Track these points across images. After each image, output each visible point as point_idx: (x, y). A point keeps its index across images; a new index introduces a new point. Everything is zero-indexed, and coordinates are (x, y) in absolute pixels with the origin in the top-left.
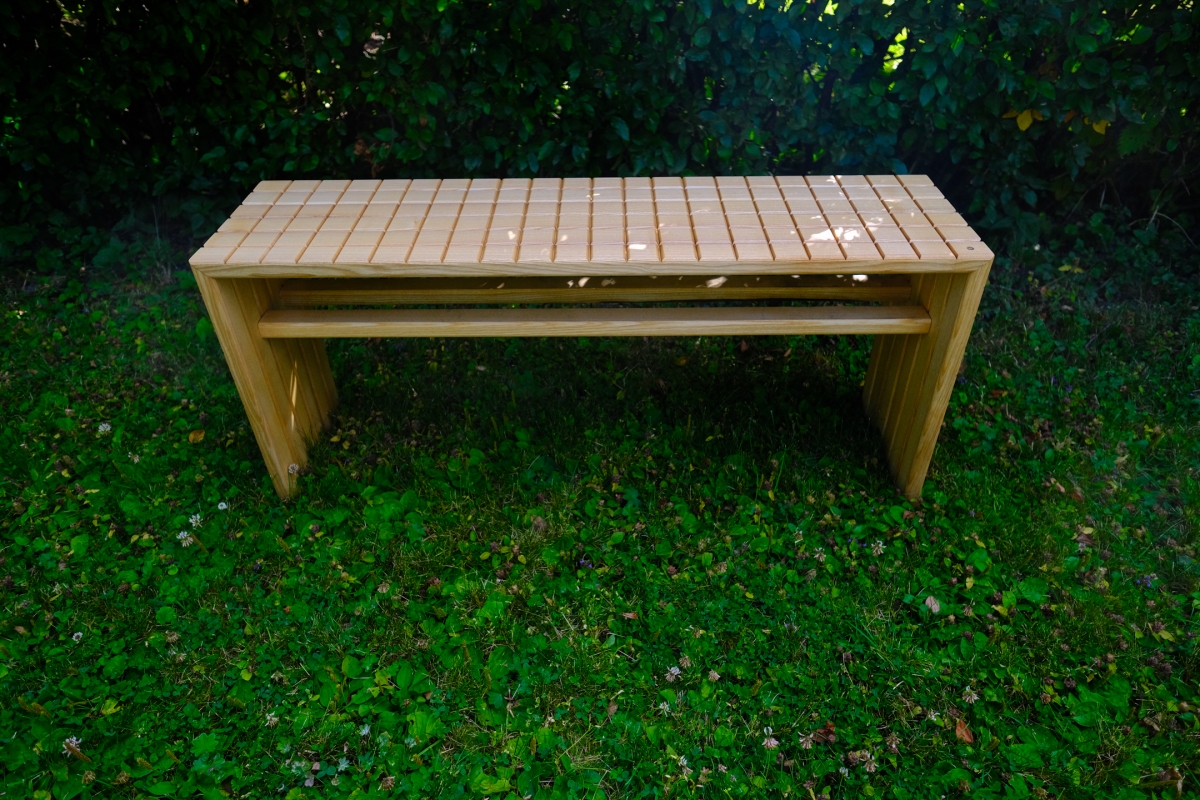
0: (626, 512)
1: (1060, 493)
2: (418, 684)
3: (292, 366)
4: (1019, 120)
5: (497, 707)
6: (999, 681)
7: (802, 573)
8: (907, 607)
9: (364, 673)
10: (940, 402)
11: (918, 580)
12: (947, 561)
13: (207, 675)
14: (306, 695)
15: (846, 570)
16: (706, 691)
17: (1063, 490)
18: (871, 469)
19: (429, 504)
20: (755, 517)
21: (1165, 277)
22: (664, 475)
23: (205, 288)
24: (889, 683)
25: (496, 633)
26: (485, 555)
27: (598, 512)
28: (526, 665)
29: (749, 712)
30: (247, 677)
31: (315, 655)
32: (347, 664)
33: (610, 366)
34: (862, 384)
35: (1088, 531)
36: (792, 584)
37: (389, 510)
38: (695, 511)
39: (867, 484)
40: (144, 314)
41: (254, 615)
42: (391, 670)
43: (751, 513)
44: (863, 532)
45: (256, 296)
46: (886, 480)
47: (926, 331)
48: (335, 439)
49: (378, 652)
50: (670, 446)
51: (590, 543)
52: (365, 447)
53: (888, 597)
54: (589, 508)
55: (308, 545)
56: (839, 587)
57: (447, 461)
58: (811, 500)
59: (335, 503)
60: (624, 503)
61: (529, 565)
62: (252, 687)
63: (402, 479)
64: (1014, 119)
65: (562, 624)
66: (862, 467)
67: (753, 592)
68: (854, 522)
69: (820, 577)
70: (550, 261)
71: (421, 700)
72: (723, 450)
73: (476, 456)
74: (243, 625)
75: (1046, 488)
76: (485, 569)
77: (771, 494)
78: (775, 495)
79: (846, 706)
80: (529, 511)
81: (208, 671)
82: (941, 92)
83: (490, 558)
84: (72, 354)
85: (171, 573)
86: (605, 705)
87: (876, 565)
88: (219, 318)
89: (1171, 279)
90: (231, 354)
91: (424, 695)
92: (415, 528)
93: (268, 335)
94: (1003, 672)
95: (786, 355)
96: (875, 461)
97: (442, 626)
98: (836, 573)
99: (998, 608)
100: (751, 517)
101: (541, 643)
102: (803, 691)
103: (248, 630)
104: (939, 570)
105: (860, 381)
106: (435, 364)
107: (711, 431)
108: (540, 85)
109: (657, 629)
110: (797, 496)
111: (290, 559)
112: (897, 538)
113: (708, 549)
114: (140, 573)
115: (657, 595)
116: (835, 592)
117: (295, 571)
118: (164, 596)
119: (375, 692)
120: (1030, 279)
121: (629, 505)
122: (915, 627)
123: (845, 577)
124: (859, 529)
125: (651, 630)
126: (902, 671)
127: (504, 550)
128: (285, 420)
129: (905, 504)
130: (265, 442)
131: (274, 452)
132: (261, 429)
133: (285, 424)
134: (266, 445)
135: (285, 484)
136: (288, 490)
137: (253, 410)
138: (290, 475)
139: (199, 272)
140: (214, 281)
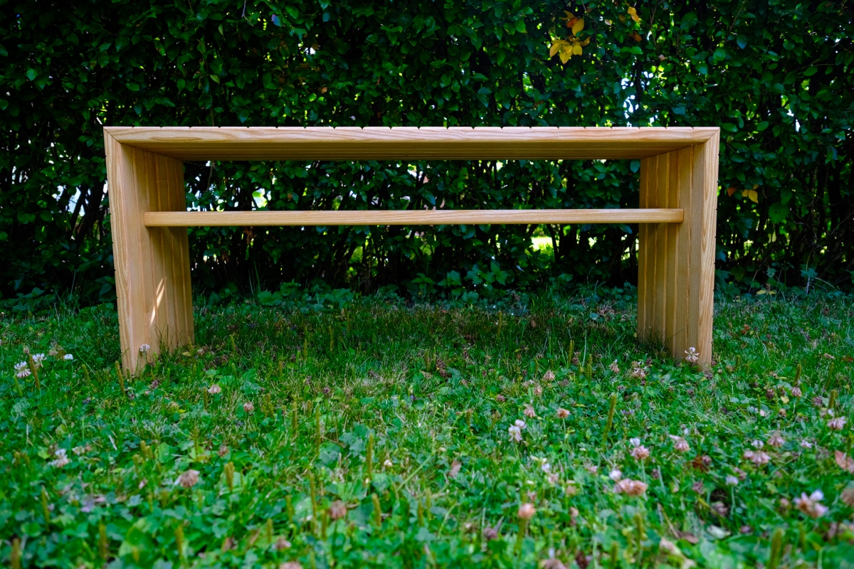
0: (451, 381)
3: (163, 276)
10: (708, 265)
15: (666, 394)
17: (833, 357)
18: (662, 356)
19: (266, 379)
21: (837, 294)
23: (110, 150)
27: (424, 380)
45: (147, 194)
47: (680, 219)
48: (187, 354)
51: (419, 393)
52: (213, 353)
54: (416, 379)
60: (448, 377)
67: (583, 404)
68: (660, 376)
83: (323, 401)
86: (447, 465)
92: (251, 386)
93: (151, 222)
98: (657, 397)
105: (632, 334)
111: (122, 399)
113: (532, 386)
115: (489, 408)
121: (454, 377)
125: (487, 425)
130: (126, 311)
131: (131, 323)
132: (125, 296)
133: (147, 312)
134: (126, 314)
135: (132, 362)
136: (134, 370)
137: (122, 273)
138: (141, 353)
139: (109, 136)
140: (119, 145)
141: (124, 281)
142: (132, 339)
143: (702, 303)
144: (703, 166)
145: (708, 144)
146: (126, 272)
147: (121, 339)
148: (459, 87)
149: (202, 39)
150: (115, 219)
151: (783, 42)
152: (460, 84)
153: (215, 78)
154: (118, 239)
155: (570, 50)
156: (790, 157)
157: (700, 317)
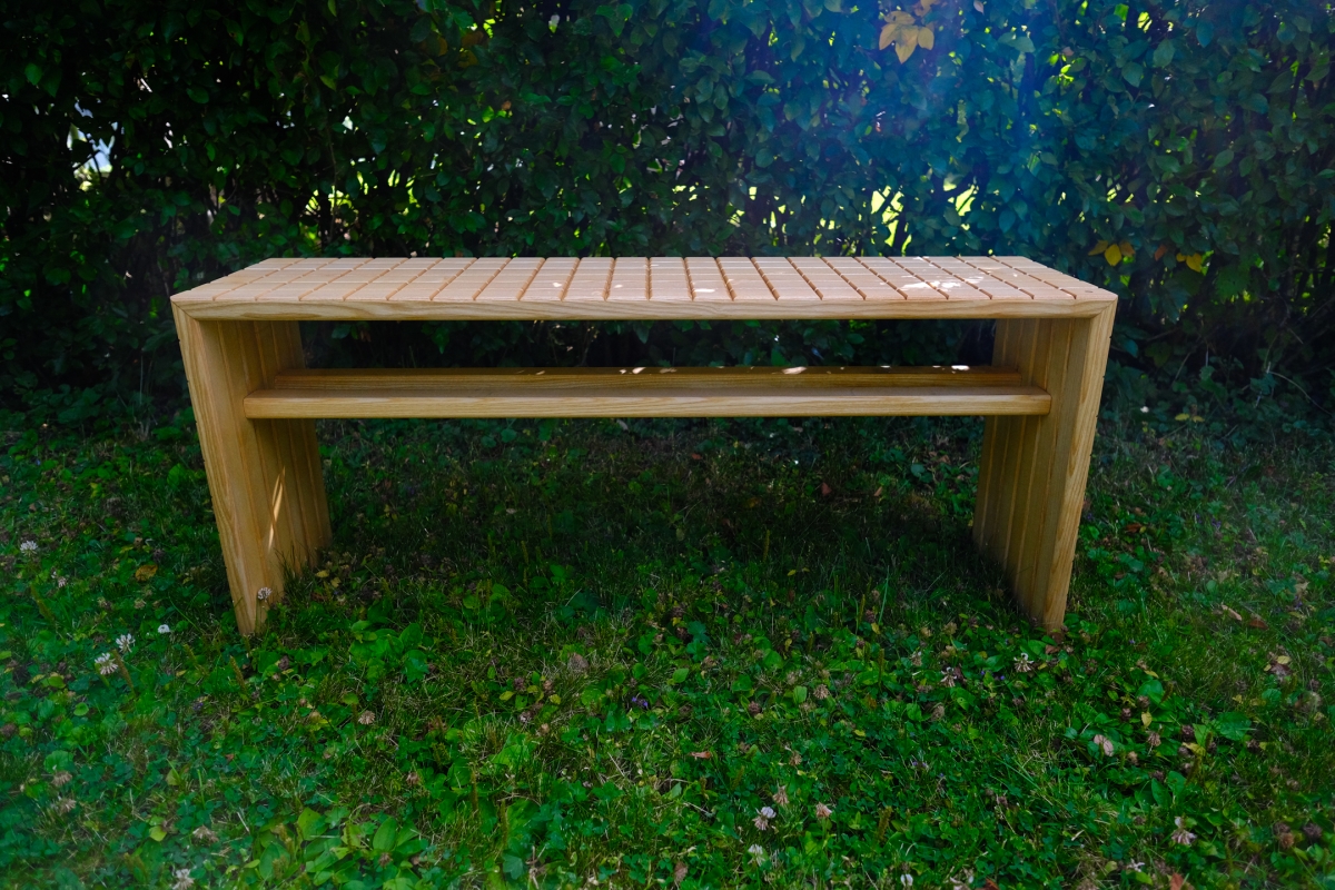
0: (691, 648)
1: (1237, 621)
2: (404, 845)
3: (279, 472)
4: (1107, 256)
5: (515, 877)
6: (1215, 829)
7: (926, 708)
8: (1071, 744)
9: (328, 830)
10: (1075, 494)
11: (1079, 716)
12: (1113, 695)
13: (101, 834)
14: (240, 857)
15: (984, 704)
16: (811, 847)
17: (1239, 617)
18: (995, 600)
19: (436, 640)
20: (858, 650)
21: (1297, 425)
22: (739, 609)
23: (185, 332)
24: (1065, 833)
25: (517, 779)
26: (507, 696)
27: (654, 647)
28: (558, 816)
29: (873, 868)
30: (158, 836)
31: (261, 808)
32: (306, 820)
33: (667, 507)
34: (971, 524)
35: (1284, 660)
36: (914, 722)
37: (382, 647)
38: (779, 648)
39: (994, 617)
40: (107, 463)
41: (182, 759)
42: (365, 828)
43: (851, 646)
44: (998, 664)
45: (245, 367)
46: (1018, 613)
47: (1045, 411)
48: (322, 574)
49: (352, 802)
50: (744, 579)
51: (645, 679)
52: (359, 580)
53: (1043, 733)
54: (643, 644)
55: (270, 684)
56: (976, 726)
57: (463, 596)
58: (926, 632)
59: (313, 641)
60: (688, 639)
61: (564, 706)
62: (163, 851)
63: (403, 613)
64: (1102, 255)
65: (609, 769)
66: (986, 599)
67: (865, 729)
68: (984, 654)
69: (950, 714)
70: (602, 299)
71: (405, 864)
72: (809, 584)
73: (499, 592)
74: (164, 770)
75: (1219, 617)
76: (504, 711)
77: (875, 627)
78: (881, 628)
79: (1011, 858)
80: (566, 647)
81: (103, 830)
82: (1021, 216)
83: (513, 698)
84: (9, 498)
85: (78, 713)
86: (669, 868)
87: (1021, 698)
88: (196, 373)
89: (1303, 427)
90: (205, 423)
91: (410, 859)
92: (415, 665)
93: (255, 414)
94: (1217, 818)
95: (877, 494)
96: (1000, 592)
97: (442, 778)
98: (971, 708)
99: (1192, 746)
100: (852, 650)
101: (579, 793)
102: (946, 843)
103: (171, 779)
104: (1103, 703)
105: (967, 521)
106: (455, 506)
107: (794, 565)
108: (590, 213)
109: (738, 772)
110: (908, 628)
111: (244, 697)
112: (1042, 671)
113: (799, 682)
114: (34, 716)
115: (735, 734)
116: (972, 733)
117: (248, 713)
118: (63, 739)
119: (341, 853)
120: (1145, 430)
121: (695, 640)
122: (1087, 769)
123: (982, 712)
124: (992, 660)
125: (730, 775)
126: (1080, 818)
127: (533, 689)
128: (263, 534)
129: (1045, 638)
130: (233, 550)
131: (242, 567)
132: (230, 531)
133: (262, 537)
134: (234, 554)
135: (250, 614)
136: (253, 623)
137: (222, 501)
138: (260, 601)
139: (180, 311)
140: (197, 324)
141: (226, 513)
142: (245, 586)
143: (1059, 545)
144: (1084, 351)
145: (1095, 321)
146: (227, 499)
147: (231, 586)
148: (726, 99)
149: (303, 24)
150: (203, 429)
151: (1277, 27)
152: (728, 94)
153: (328, 82)
154: (212, 456)
155: (914, 38)
156: (1261, 211)
157: (1055, 561)
